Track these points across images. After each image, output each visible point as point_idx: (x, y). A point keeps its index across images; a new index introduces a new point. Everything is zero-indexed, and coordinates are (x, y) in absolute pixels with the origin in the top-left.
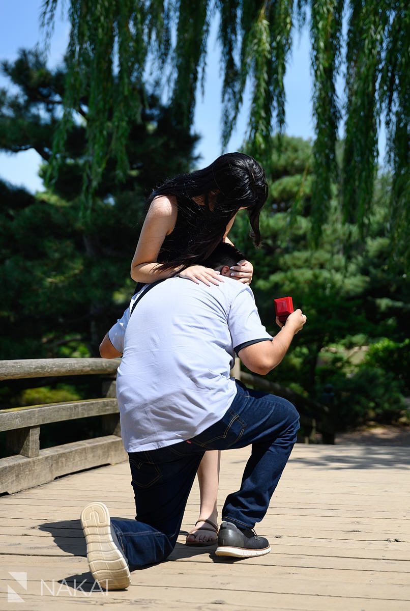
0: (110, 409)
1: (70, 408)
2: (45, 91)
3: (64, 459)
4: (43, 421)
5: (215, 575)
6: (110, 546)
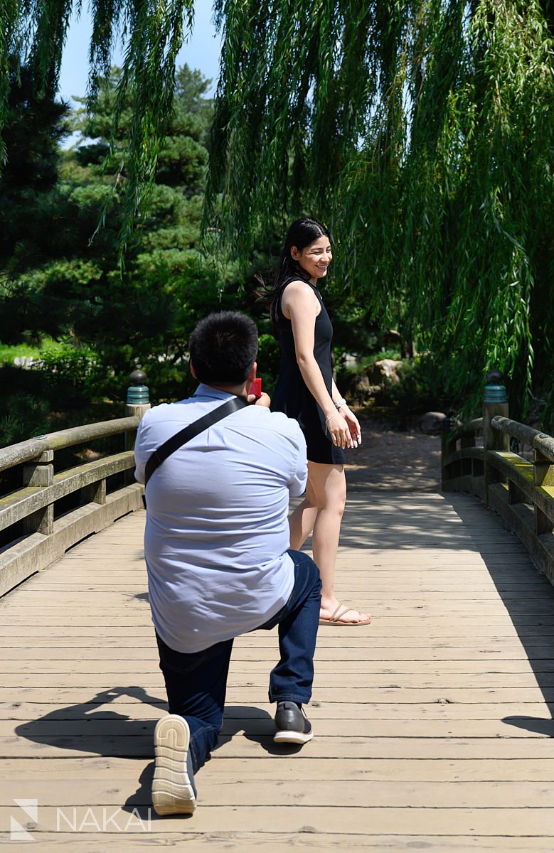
5: (280, 782)
6: (183, 777)
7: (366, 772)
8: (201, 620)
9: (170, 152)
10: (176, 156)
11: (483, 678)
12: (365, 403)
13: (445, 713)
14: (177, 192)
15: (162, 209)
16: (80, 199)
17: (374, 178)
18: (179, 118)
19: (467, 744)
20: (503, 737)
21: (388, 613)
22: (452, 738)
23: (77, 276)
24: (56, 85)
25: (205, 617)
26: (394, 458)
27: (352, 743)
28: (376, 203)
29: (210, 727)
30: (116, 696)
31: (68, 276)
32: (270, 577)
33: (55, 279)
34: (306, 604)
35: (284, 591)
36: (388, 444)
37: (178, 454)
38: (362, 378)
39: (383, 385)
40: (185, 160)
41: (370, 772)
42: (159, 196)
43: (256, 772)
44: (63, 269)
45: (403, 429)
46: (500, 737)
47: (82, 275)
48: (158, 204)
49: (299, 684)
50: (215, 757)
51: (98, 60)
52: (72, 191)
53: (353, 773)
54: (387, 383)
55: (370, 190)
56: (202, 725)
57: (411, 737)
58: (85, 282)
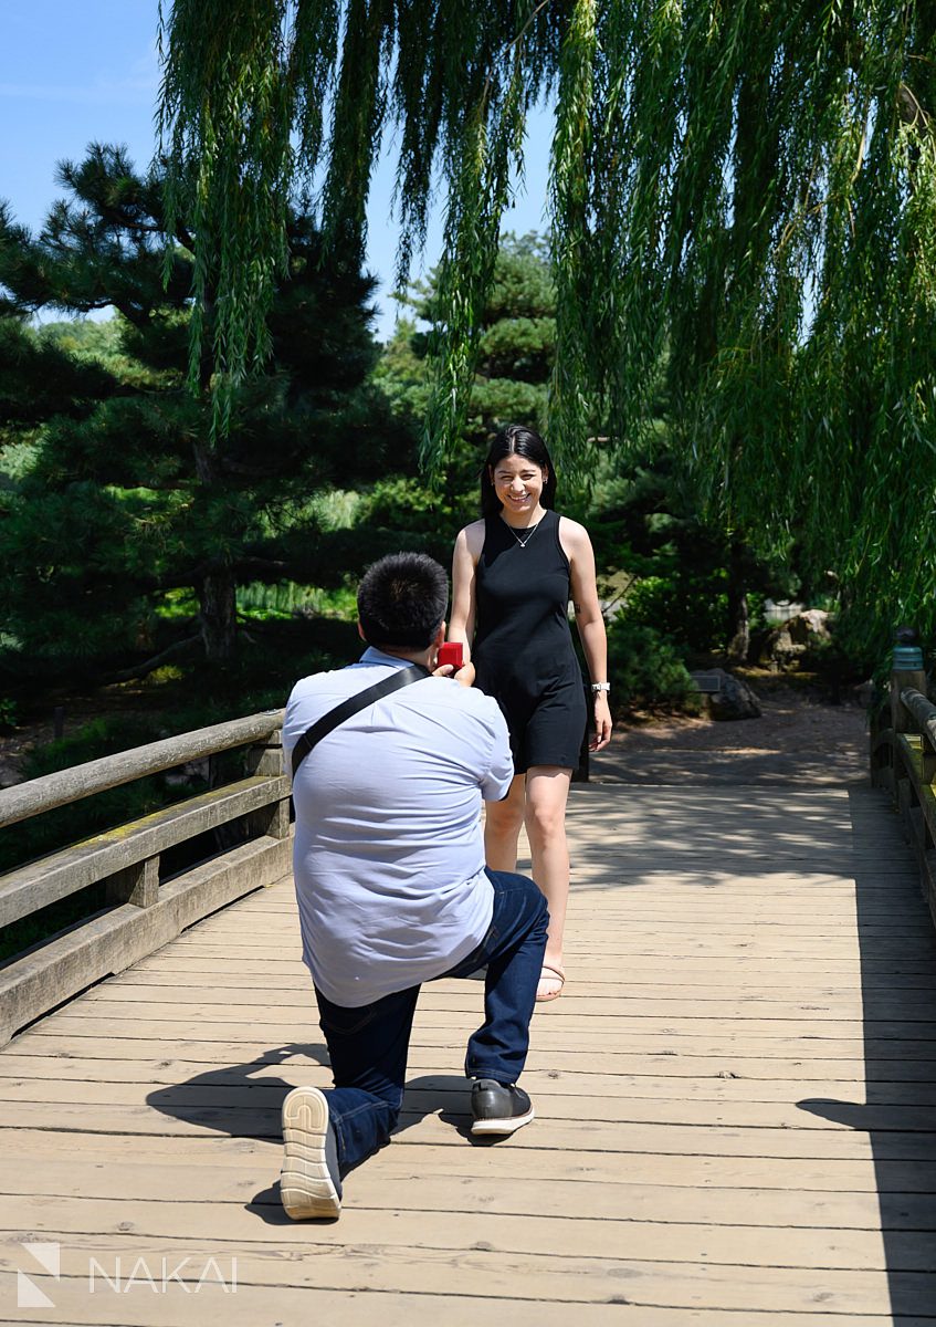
0: (263, 799)
1: (205, 814)
2: (129, 209)
3: (195, 897)
4: (164, 845)
5: (468, 1179)
6: (320, 1169)
7: (588, 1170)
8: (363, 964)
9: (530, 339)
10: (538, 344)
11: (791, 1045)
12: (786, 667)
13: (721, 1092)
14: (540, 390)
15: (519, 414)
16: (415, 401)
17: (755, 372)
18: (542, 294)
19: (737, 1135)
20: (790, 1128)
21: (700, 952)
22: (721, 1126)
23: (411, 500)
24: (363, 253)
25: (366, 960)
26: (819, 740)
27: (583, 1129)
28: (757, 404)
29: (383, 1103)
30: (289, 1056)
31: (400, 500)
32: (453, 908)
33: (383, 504)
34: (522, 949)
35: (476, 925)
36: (814, 722)
37: (334, 736)
38: (782, 634)
39: (809, 644)
40: (550, 350)
41: (593, 1169)
42: (515, 396)
43: (442, 1164)
44: (393, 492)
45: (834, 702)
46: (786, 1128)
47: (418, 499)
48: (515, 407)
49: (505, 1057)
50: (396, 1143)
51: (412, 221)
52: (405, 391)
53: (569, 1171)
54: (815, 643)
55: (747, 386)
56: (370, 1100)
57: (665, 1124)
58: (421, 509)
